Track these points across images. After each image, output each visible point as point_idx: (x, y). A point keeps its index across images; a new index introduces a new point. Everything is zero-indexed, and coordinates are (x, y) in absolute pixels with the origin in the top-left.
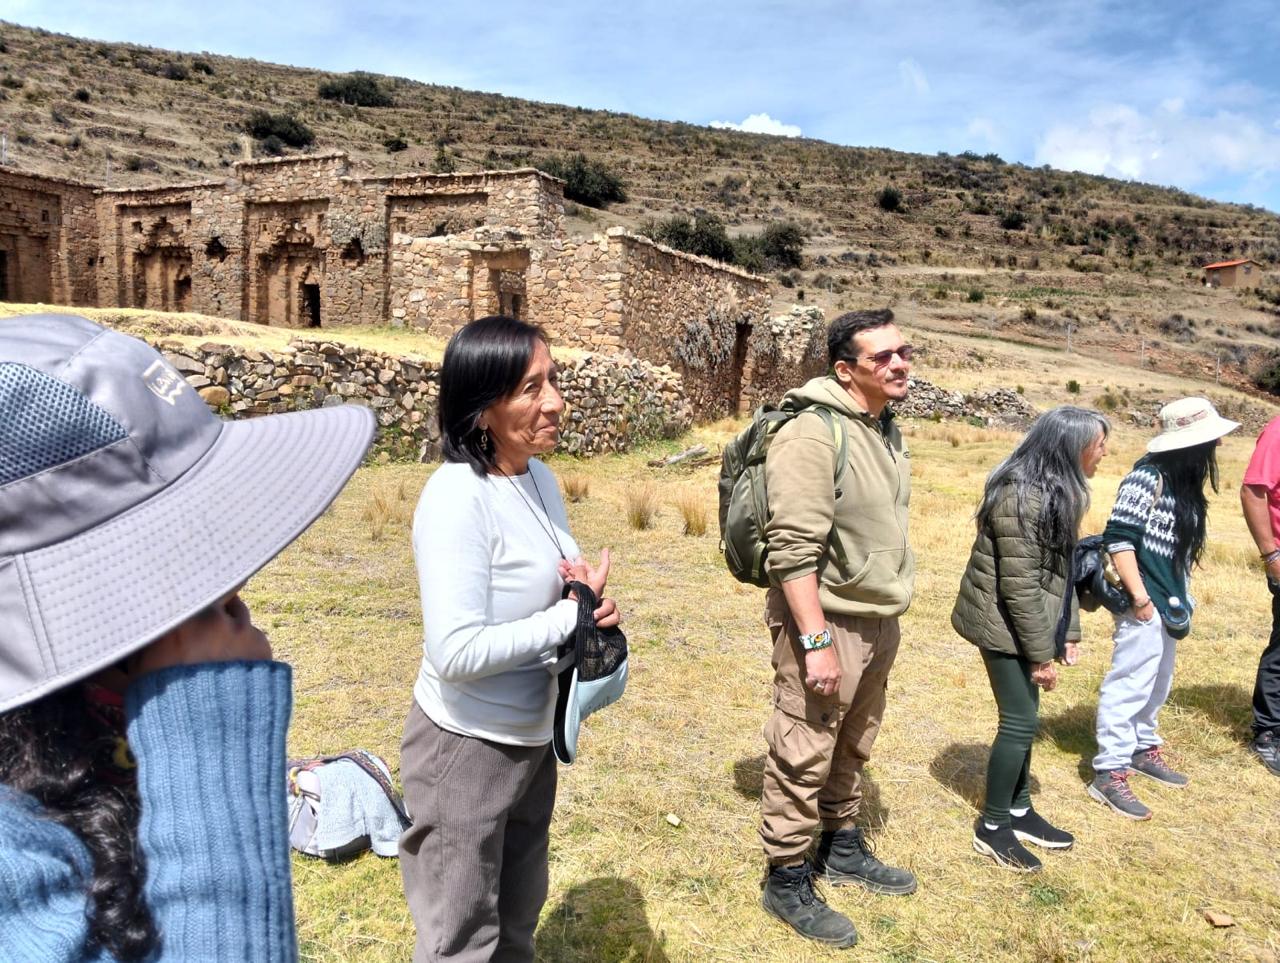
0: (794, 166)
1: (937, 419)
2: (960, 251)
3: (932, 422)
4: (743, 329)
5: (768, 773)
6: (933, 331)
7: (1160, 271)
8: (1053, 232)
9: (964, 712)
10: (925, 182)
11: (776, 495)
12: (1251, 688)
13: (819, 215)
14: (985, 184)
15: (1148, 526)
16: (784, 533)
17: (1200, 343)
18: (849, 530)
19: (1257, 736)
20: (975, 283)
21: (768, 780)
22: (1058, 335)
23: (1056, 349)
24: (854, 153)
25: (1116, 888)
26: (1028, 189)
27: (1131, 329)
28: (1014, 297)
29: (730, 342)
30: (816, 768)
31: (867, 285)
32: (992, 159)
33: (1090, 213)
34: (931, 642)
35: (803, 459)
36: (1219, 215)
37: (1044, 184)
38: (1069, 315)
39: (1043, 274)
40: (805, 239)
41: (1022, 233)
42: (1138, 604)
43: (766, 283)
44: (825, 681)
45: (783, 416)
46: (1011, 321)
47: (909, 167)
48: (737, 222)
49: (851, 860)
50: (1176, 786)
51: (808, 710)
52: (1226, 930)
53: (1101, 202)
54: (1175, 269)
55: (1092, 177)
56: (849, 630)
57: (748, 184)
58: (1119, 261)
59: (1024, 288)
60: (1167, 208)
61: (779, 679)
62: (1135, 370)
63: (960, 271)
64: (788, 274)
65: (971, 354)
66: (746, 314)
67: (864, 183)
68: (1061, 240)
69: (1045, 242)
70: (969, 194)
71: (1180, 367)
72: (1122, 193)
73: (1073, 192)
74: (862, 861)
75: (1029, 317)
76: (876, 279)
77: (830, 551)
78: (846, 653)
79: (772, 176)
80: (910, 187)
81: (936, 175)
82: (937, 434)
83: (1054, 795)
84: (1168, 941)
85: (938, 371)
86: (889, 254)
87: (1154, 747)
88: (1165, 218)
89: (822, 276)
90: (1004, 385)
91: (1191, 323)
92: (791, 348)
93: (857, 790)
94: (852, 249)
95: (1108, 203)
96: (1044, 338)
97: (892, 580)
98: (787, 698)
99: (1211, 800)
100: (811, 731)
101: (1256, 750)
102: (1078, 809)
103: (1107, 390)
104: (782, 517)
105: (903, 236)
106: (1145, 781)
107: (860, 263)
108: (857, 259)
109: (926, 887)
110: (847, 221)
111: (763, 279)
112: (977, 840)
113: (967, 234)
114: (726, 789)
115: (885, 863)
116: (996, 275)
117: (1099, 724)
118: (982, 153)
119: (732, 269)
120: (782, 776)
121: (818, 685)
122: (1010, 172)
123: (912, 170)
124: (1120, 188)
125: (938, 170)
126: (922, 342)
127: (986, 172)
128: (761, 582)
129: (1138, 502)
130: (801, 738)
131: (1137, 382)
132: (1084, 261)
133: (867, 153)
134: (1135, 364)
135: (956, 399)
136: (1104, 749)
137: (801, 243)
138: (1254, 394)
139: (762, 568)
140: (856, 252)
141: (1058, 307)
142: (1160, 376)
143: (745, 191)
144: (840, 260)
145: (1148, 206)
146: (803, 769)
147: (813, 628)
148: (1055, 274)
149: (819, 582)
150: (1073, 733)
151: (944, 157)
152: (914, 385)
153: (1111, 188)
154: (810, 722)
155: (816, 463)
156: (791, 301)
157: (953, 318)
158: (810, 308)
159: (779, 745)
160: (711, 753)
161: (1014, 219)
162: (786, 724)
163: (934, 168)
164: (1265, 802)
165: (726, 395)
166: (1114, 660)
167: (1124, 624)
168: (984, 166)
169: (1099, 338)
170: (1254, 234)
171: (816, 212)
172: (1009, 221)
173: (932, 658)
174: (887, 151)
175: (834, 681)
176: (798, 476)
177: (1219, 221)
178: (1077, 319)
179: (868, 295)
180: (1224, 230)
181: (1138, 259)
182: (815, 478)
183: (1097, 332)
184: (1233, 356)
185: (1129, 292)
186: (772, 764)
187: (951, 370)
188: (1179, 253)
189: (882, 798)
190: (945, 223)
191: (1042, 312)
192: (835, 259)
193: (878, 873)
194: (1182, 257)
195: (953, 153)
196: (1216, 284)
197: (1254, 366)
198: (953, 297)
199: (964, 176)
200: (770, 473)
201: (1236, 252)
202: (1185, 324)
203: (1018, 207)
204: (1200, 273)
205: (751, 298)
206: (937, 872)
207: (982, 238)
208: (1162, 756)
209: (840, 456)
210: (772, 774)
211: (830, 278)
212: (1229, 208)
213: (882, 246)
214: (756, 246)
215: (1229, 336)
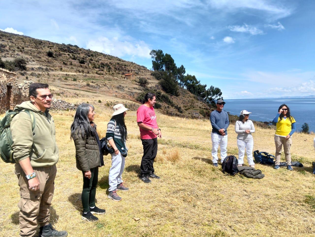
0: (22, 43)
1: (68, 110)
2: (70, 68)
3: (66, 111)
4: (9, 87)
5: (20, 217)
6: (65, 88)
7: (116, 75)
8: (92, 65)
9: (78, 184)
10: (59, 51)
11: (14, 136)
12: (140, 165)
13: (31, 57)
14: (75, 52)
15: (115, 133)
16: (18, 147)
17: (125, 92)
18: (38, 143)
19: (141, 175)
20: (74, 76)
21: (21, 218)
22: (95, 89)
23: (95, 93)
24: (39, 41)
25: (115, 219)
26: (85, 55)
27: (111, 88)
28: (84, 80)
29: (6, 91)
30: (35, 211)
31: (46, 76)
32: (76, 46)
33: (100, 61)
34: (69, 168)
35: (22, 125)
36: (127, 64)
37: (89, 53)
38: (97, 85)
39: (90, 75)
40: (27, 63)
41: (85, 65)
42: (115, 151)
43: (15, 74)
44: (35, 187)
45: (15, 113)
46: (84, 86)
47: (55, 46)
48: (5, 57)
49: (49, 233)
50: (127, 191)
51: (31, 196)
52: (138, 221)
53: (102, 59)
54: (118, 75)
55: (99, 53)
56: (41, 171)
57: (8, 46)
58: (107, 73)
59: (86, 78)
60: (116, 61)
61: (21, 189)
62: (112, 97)
63: (70, 73)
64: (22, 72)
65: (75, 94)
66: (10, 83)
67: (43, 49)
68: (94, 67)
69: (90, 67)
70: (71, 54)
71: (122, 97)
72: (106, 57)
73: (95, 56)
74: (52, 232)
75: (88, 85)
76: (48, 74)
77: (33, 150)
78: (41, 177)
79: (15, 45)
80: (55, 51)
81: (62, 49)
82: (68, 114)
83: (100, 200)
84: (127, 228)
85: (67, 98)
86: (51, 68)
87: (121, 183)
88: (116, 64)
89: (33, 73)
90: (84, 101)
91: (123, 87)
92: (25, 92)
93: (49, 213)
94: (41, 66)
95: (103, 59)
96: (92, 90)
97: (52, 155)
98: (24, 194)
99: (134, 192)
100: (32, 202)
101: (141, 179)
102: (106, 202)
103: (107, 102)
104: (17, 143)
105: (55, 63)
106: (120, 191)
107: (44, 70)
108: (42, 69)
109: (70, 233)
110: (39, 59)
111: (14, 73)
112: (82, 217)
113: (71, 64)
114: (10, 223)
115: (59, 231)
116: (79, 75)
117: (109, 180)
118: (73, 45)
119: (4, 70)
120: (25, 216)
121: (33, 188)
122: (80, 50)
123: (56, 47)
124: (106, 56)
125: (62, 48)
126: (62, 91)
127: (75, 49)
128: (13, 162)
129: (112, 128)
130: (29, 204)
131: (113, 100)
132: (99, 72)
133: (43, 42)
134: (113, 96)
135: (72, 105)
136: (111, 186)
137: (26, 64)
138: (137, 102)
139: (13, 158)
140: (42, 67)
141: (95, 83)
142: (118, 99)
143: (7, 48)
144: (37, 69)
145: (112, 60)
146: (31, 213)
147: (30, 173)
148: (93, 75)
149: (30, 159)
150: (104, 183)
151: (63, 44)
152: (61, 102)
153: (104, 56)
154: (32, 199)
155: (26, 126)
156: (24, 79)
157: (69, 85)
158: (30, 81)
159: (23, 208)
160: (4, 214)
161: (82, 61)
162: (24, 201)
163: (61, 47)
164: (144, 189)
165: (5, 106)
166: (112, 164)
167: (113, 156)
168: (74, 48)
169: (104, 90)
170: (133, 68)
171: (30, 56)
172: (81, 62)
173: (69, 172)
174: (48, 41)
175: (38, 186)
176: (20, 130)
177: (126, 65)
178: (99, 86)
179: (47, 78)
180: (128, 67)
181: (111, 72)
182: (26, 130)
183: (104, 89)
184: (132, 94)
185: (110, 80)
186: (21, 214)
187: (70, 98)
188: (119, 72)
189: (57, 213)
190: (66, 61)
191: (91, 84)
192: (36, 69)
193: (57, 234)
194: (120, 72)
195: (66, 44)
196: (127, 79)
197: (136, 96)
198: (69, 80)
199: (69, 50)
200: (12, 130)
201: (130, 72)
202: (122, 87)
203: (83, 59)
204: (124, 76)
205: (11, 78)
206: (73, 228)
207: (75, 65)
208: (123, 185)
209: (33, 124)
210: (22, 217)
211: (35, 74)
212: (128, 62)
213: (49, 66)
214: (12, 64)
215: (131, 90)
